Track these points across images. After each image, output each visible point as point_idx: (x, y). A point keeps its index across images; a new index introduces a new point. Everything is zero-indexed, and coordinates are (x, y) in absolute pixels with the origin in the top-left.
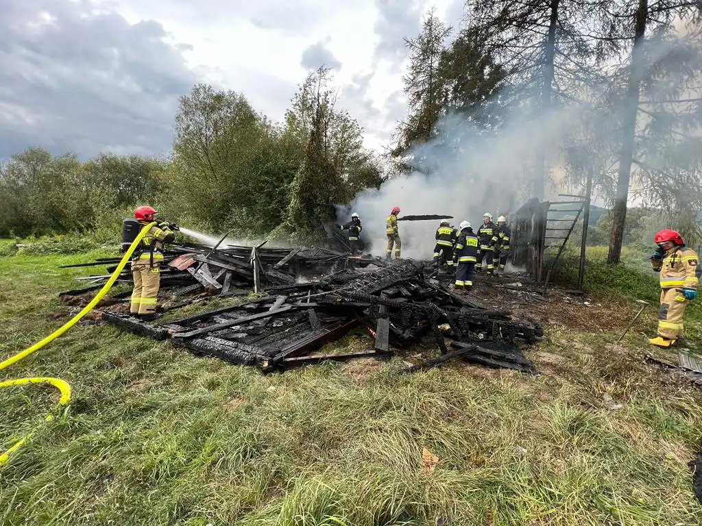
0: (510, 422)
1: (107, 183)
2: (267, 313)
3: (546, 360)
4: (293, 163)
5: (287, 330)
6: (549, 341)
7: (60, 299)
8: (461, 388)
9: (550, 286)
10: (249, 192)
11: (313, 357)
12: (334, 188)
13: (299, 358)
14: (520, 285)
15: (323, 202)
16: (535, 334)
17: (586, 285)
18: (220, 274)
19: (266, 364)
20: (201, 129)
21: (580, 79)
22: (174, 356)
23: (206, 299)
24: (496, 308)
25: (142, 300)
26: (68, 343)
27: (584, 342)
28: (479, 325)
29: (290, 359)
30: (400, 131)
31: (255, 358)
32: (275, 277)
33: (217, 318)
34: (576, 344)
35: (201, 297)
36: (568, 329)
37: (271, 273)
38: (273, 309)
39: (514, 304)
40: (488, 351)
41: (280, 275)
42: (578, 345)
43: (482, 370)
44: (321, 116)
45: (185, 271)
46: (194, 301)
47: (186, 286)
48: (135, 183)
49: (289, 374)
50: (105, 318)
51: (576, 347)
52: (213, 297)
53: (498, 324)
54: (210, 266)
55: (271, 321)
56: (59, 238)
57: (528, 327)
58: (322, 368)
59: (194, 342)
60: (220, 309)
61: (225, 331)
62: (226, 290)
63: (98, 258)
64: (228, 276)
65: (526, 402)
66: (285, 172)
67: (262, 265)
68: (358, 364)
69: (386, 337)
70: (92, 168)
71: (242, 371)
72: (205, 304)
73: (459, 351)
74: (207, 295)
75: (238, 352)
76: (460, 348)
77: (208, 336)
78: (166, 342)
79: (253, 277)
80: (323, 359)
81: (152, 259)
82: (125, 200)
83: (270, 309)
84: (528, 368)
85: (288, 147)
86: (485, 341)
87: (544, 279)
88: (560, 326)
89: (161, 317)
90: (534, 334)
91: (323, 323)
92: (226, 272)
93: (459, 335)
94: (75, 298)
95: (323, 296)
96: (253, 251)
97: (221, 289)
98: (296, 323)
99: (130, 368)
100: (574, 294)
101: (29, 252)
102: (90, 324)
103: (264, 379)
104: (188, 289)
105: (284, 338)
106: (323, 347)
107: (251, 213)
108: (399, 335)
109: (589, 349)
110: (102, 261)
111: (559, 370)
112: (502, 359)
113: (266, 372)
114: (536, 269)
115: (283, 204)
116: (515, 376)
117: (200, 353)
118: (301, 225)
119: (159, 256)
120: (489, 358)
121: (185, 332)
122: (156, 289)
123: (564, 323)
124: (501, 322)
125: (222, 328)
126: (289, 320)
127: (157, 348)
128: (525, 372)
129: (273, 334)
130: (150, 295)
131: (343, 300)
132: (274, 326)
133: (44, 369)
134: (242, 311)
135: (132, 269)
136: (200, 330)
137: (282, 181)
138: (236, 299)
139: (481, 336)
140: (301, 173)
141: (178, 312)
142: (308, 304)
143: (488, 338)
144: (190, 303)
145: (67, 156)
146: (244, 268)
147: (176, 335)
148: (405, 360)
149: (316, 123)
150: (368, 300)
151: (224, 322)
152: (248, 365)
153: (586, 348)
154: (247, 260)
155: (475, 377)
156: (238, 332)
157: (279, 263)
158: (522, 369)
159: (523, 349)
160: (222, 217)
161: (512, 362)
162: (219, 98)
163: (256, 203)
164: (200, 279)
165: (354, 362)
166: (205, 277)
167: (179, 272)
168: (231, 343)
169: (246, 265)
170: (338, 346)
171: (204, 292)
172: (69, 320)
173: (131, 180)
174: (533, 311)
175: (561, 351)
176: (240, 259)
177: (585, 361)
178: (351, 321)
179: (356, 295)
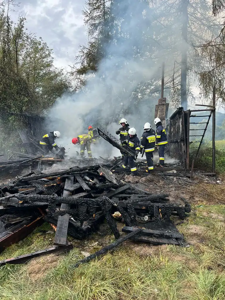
0: (167, 296)
3: (193, 231)
6: (195, 215)
8: (129, 270)
9: (195, 171)
12: (26, 99)
14: (175, 172)
16: (186, 211)
17: (217, 168)
21: (204, 25)
24: (158, 193)
27: (219, 212)
28: (144, 210)
30: (82, 54)
34: (213, 214)
36: (207, 203)
39: (172, 187)
40: (151, 231)
42: (214, 216)
43: (147, 248)
51: (213, 217)
53: (158, 207)
57: (180, 206)
65: (180, 274)
68: (38, 263)
69: (65, 230)
73: (129, 235)
76: (129, 232)
80: (2, 264)
84: (180, 241)
86: (150, 221)
87: (190, 166)
88: (202, 201)
90: (184, 211)
93: (128, 220)
95: (10, 199)
100: (210, 175)
108: (78, 227)
109: (221, 217)
111: (203, 239)
112: (161, 236)
114: (185, 160)
116: (171, 250)
120: (152, 237)
123: (205, 199)
124: (160, 205)
128: (179, 245)
139: (146, 218)
143: (151, 219)
148: (84, 250)
153: (219, 217)
155: (141, 257)
158: (176, 243)
159: (177, 225)
161: (168, 237)
165: (33, 262)
170: (22, 247)
174: (184, 192)
175: (203, 222)
177: (219, 228)
178: (36, 219)
179: (31, 197)
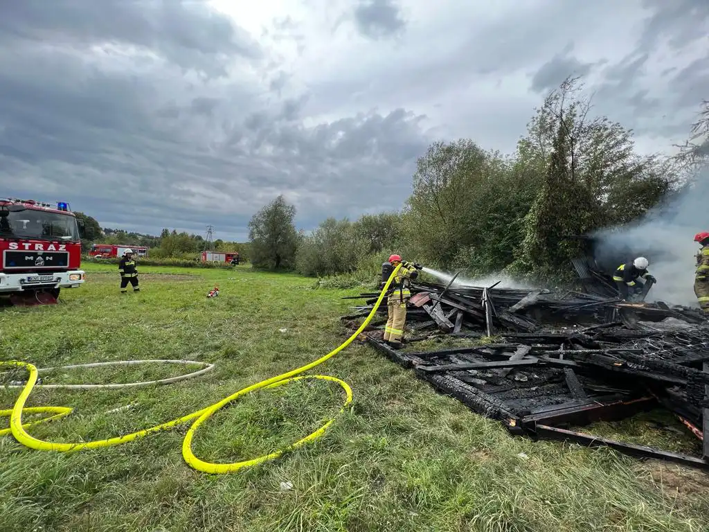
1: (364, 236)
2: (508, 363)
4: (527, 194)
5: (534, 389)
7: (341, 322)
10: (476, 231)
11: (580, 434)
12: (588, 214)
13: (559, 430)
15: (572, 234)
18: (452, 313)
19: (513, 424)
20: (432, 181)
22: (418, 387)
23: (440, 337)
25: (392, 330)
26: (348, 356)
29: (545, 427)
31: (499, 413)
32: (510, 322)
33: (453, 358)
35: (435, 334)
37: (505, 317)
38: (515, 359)
41: (516, 320)
44: (564, 134)
45: (421, 308)
46: (429, 337)
47: (422, 322)
48: (381, 234)
49: (543, 445)
50: (368, 341)
52: (446, 335)
54: (443, 305)
55: (512, 373)
56: (339, 277)
58: (596, 454)
59: (435, 377)
60: (455, 349)
61: (462, 373)
62: (457, 330)
63: (363, 293)
64: (459, 316)
66: (518, 205)
67: (495, 307)
70: (357, 226)
71: (486, 423)
72: (439, 342)
74: (439, 333)
75: (479, 400)
77: (447, 374)
78: (411, 371)
79: (486, 320)
80: (599, 443)
81: (401, 295)
82: (375, 248)
83: (511, 359)
85: (522, 179)
89: (405, 347)
91: (589, 392)
92: (457, 312)
94: (350, 322)
95: (588, 355)
96: (485, 292)
97: (453, 329)
98: (545, 383)
99: (385, 387)
101: (325, 287)
102: (359, 344)
103: (512, 441)
104: (424, 324)
105: (532, 398)
106: (593, 425)
107: (479, 252)
110: (364, 296)
113: (513, 433)
115: (516, 240)
117: (441, 390)
118: (540, 263)
119: (407, 292)
121: (427, 365)
122: (402, 322)
125: (459, 370)
126: (536, 376)
127: (404, 375)
129: (515, 388)
130: (398, 327)
131: (625, 366)
132: (517, 379)
133: (337, 372)
134: (477, 355)
135: (388, 303)
136: (438, 367)
137: (514, 216)
138: (469, 341)
140: (539, 203)
141: (417, 345)
142: (561, 361)
144: (426, 338)
145: (344, 220)
146: (475, 309)
147: (419, 367)
149: (559, 143)
150: (683, 375)
151: (461, 363)
152: (490, 417)
154: (478, 301)
156: (475, 376)
157: (514, 306)
160: (451, 258)
162: (449, 150)
163: (484, 241)
164: (433, 317)
165: (658, 465)
166: (439, 315)
167: (416, 308)
168: (470, 388)
169: (477, 306)
170: (620, 432)
171: (437, 329)
172: (348, 338)
173: (379, 232)
176: (471, 300)
178: (639, 398)
179: (649, 361)
